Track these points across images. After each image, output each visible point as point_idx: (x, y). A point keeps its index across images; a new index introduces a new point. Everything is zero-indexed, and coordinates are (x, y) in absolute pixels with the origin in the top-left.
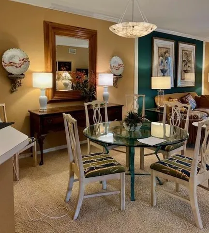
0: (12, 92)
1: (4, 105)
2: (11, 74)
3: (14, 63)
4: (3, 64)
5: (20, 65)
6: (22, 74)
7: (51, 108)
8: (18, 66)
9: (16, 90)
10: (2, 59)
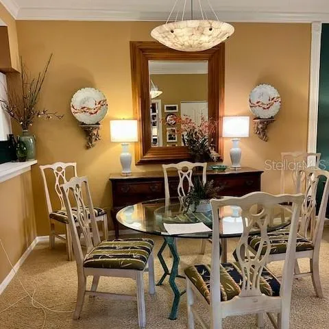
0: (88, 148)
1: (74, 164)
2: (83, 124)
3: (89, 109)
4: (73, 110)
5: (95, 111)
6: (98, 124)
7: (144, 171)
8: (93, 111)
9: (93, 146)
10: (71, 103)
